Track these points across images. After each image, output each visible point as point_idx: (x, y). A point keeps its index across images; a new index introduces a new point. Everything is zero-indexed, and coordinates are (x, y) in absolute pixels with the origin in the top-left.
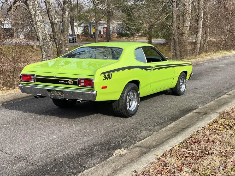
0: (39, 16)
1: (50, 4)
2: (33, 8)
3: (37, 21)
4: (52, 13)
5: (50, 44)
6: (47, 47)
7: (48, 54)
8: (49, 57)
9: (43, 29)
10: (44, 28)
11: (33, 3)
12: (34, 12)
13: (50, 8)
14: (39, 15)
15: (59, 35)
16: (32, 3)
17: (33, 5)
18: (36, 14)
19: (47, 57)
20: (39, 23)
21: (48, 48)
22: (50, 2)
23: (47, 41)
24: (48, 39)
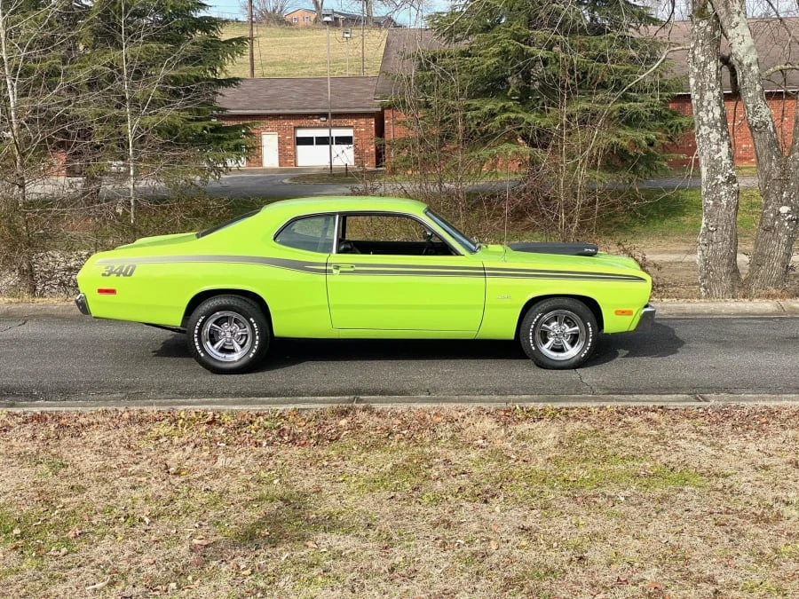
0: (709, 108)
1: (745, 68)
2: (696, 83)
3: (702, 121)
4: (750, 95)
5: (723, 193)
6: (711, 202)
7: (710, 224)
8: (713, 231)
9: (714, 147)
10: (718, 144)
11: (699, 69)
12: (697, 97)
13: (744, 82)
14: (709, 104)
15: (768, 165)
16: (696, 71)
17: (698, 74)
18: (701, 103)
19: (706, 233)
20: (707, 127)
21: (715, 204)
22: (745, 62)
23: (716, 185)
24: (720, 177)
